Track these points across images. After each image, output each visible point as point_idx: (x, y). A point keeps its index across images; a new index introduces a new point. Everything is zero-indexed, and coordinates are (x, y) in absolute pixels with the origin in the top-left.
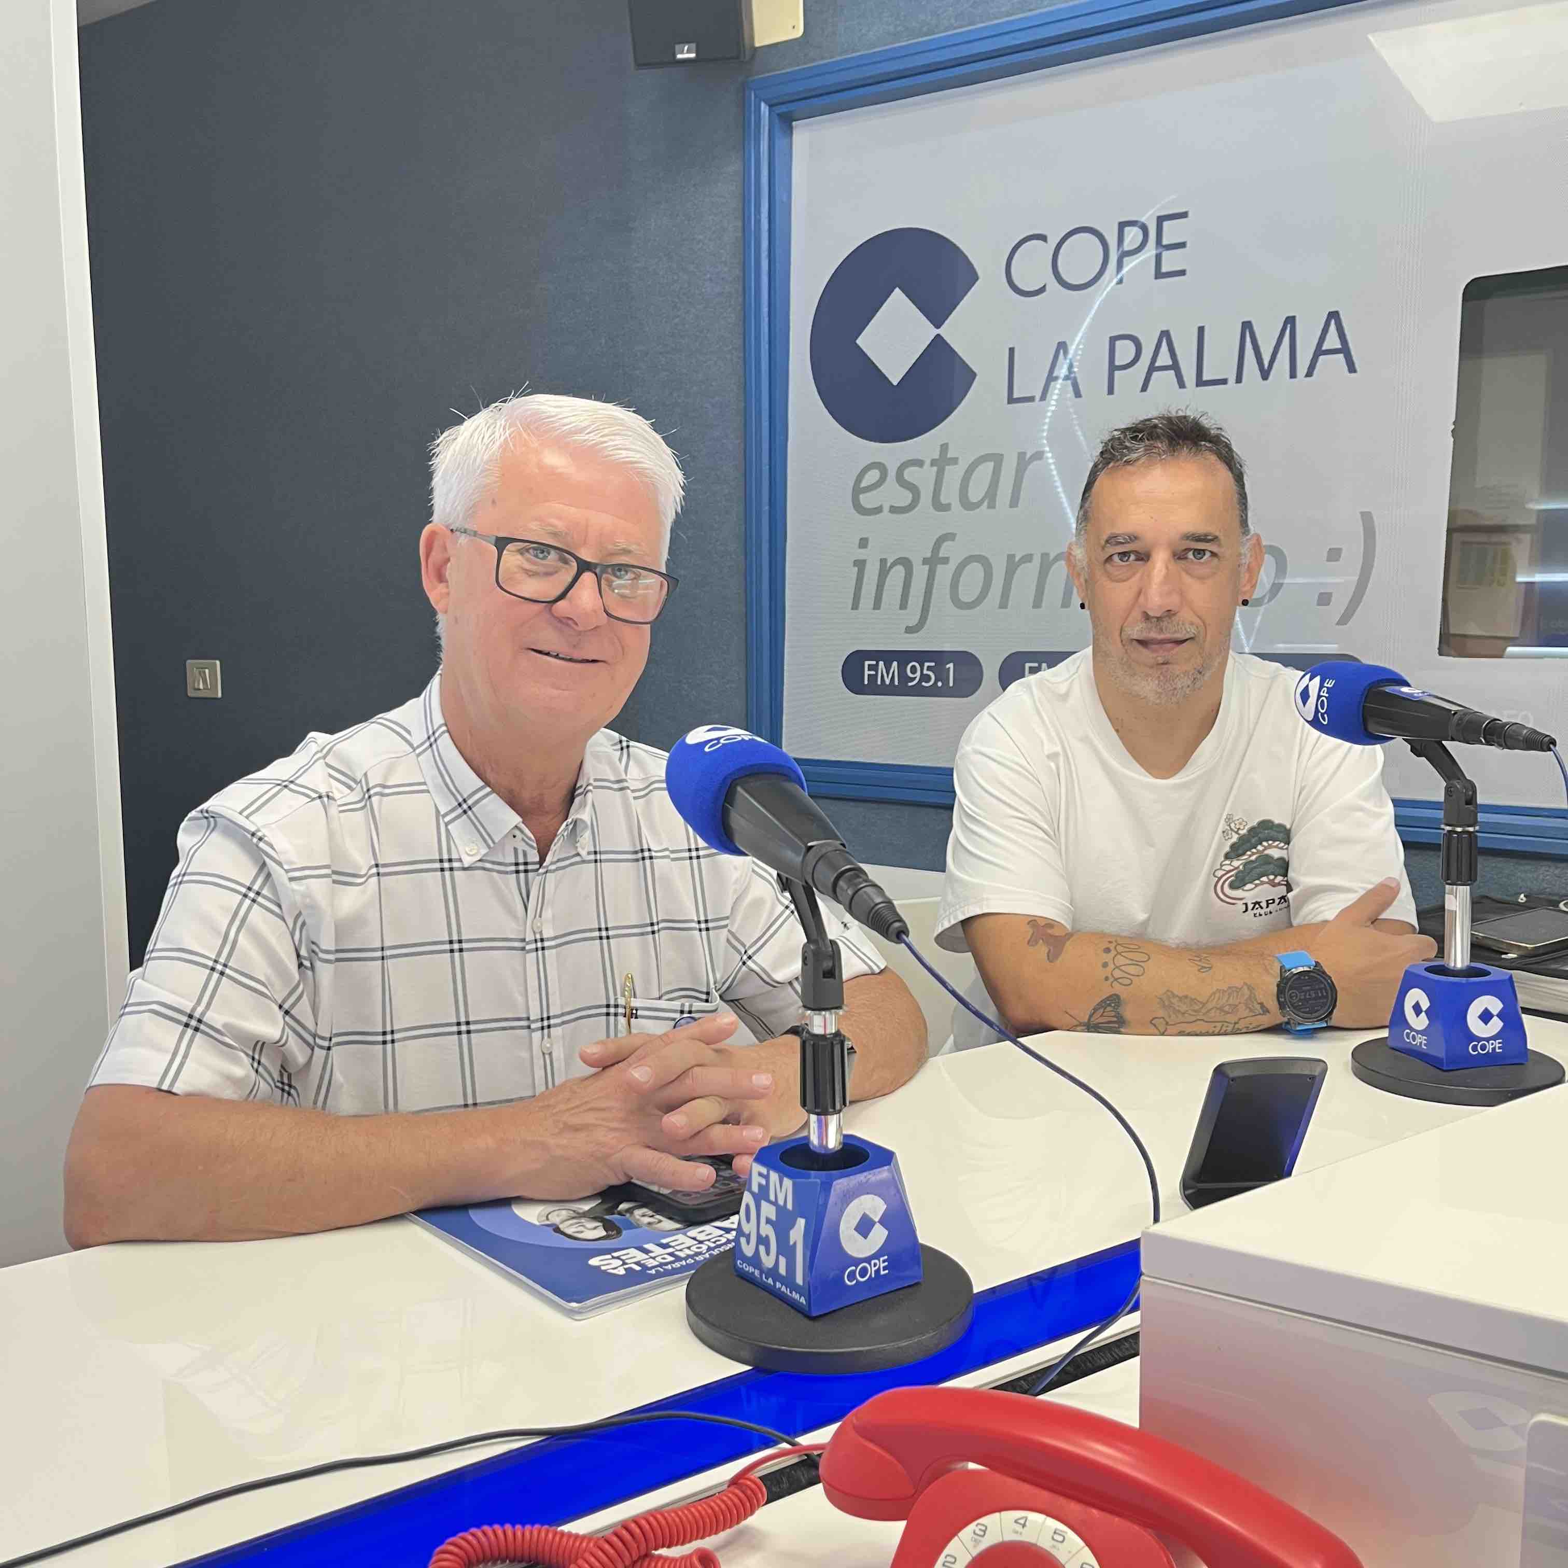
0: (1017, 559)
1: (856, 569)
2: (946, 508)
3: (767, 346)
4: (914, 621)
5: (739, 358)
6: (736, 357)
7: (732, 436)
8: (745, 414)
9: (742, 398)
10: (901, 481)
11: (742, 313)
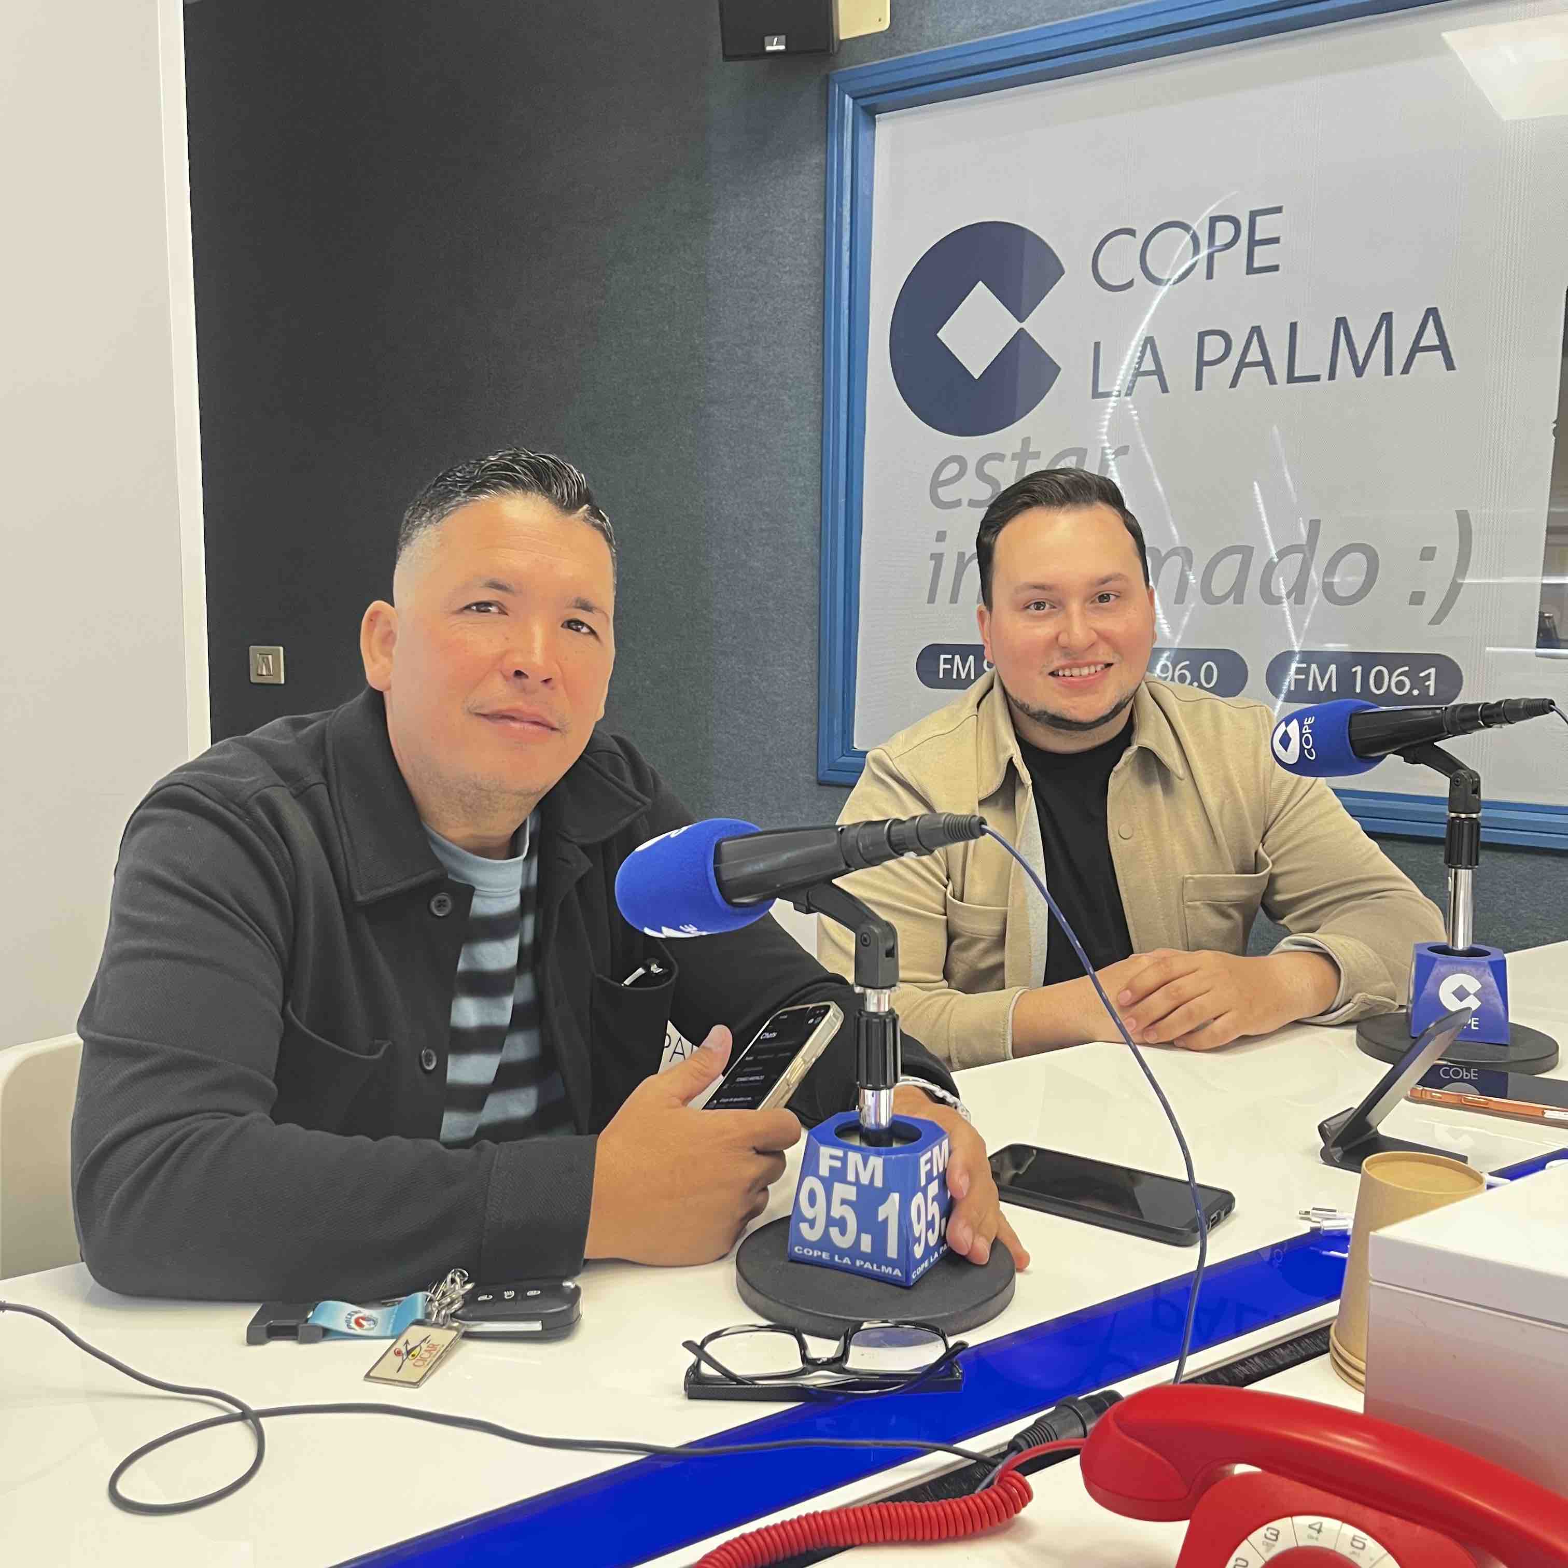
1: (933, 562)
3: (846, 341)
5: (817, 350)
6: (814, 348)
7: (808, 428)
8: (823, 406)
9: (820, 390)
10: (981, 475)
11: (821, 305)
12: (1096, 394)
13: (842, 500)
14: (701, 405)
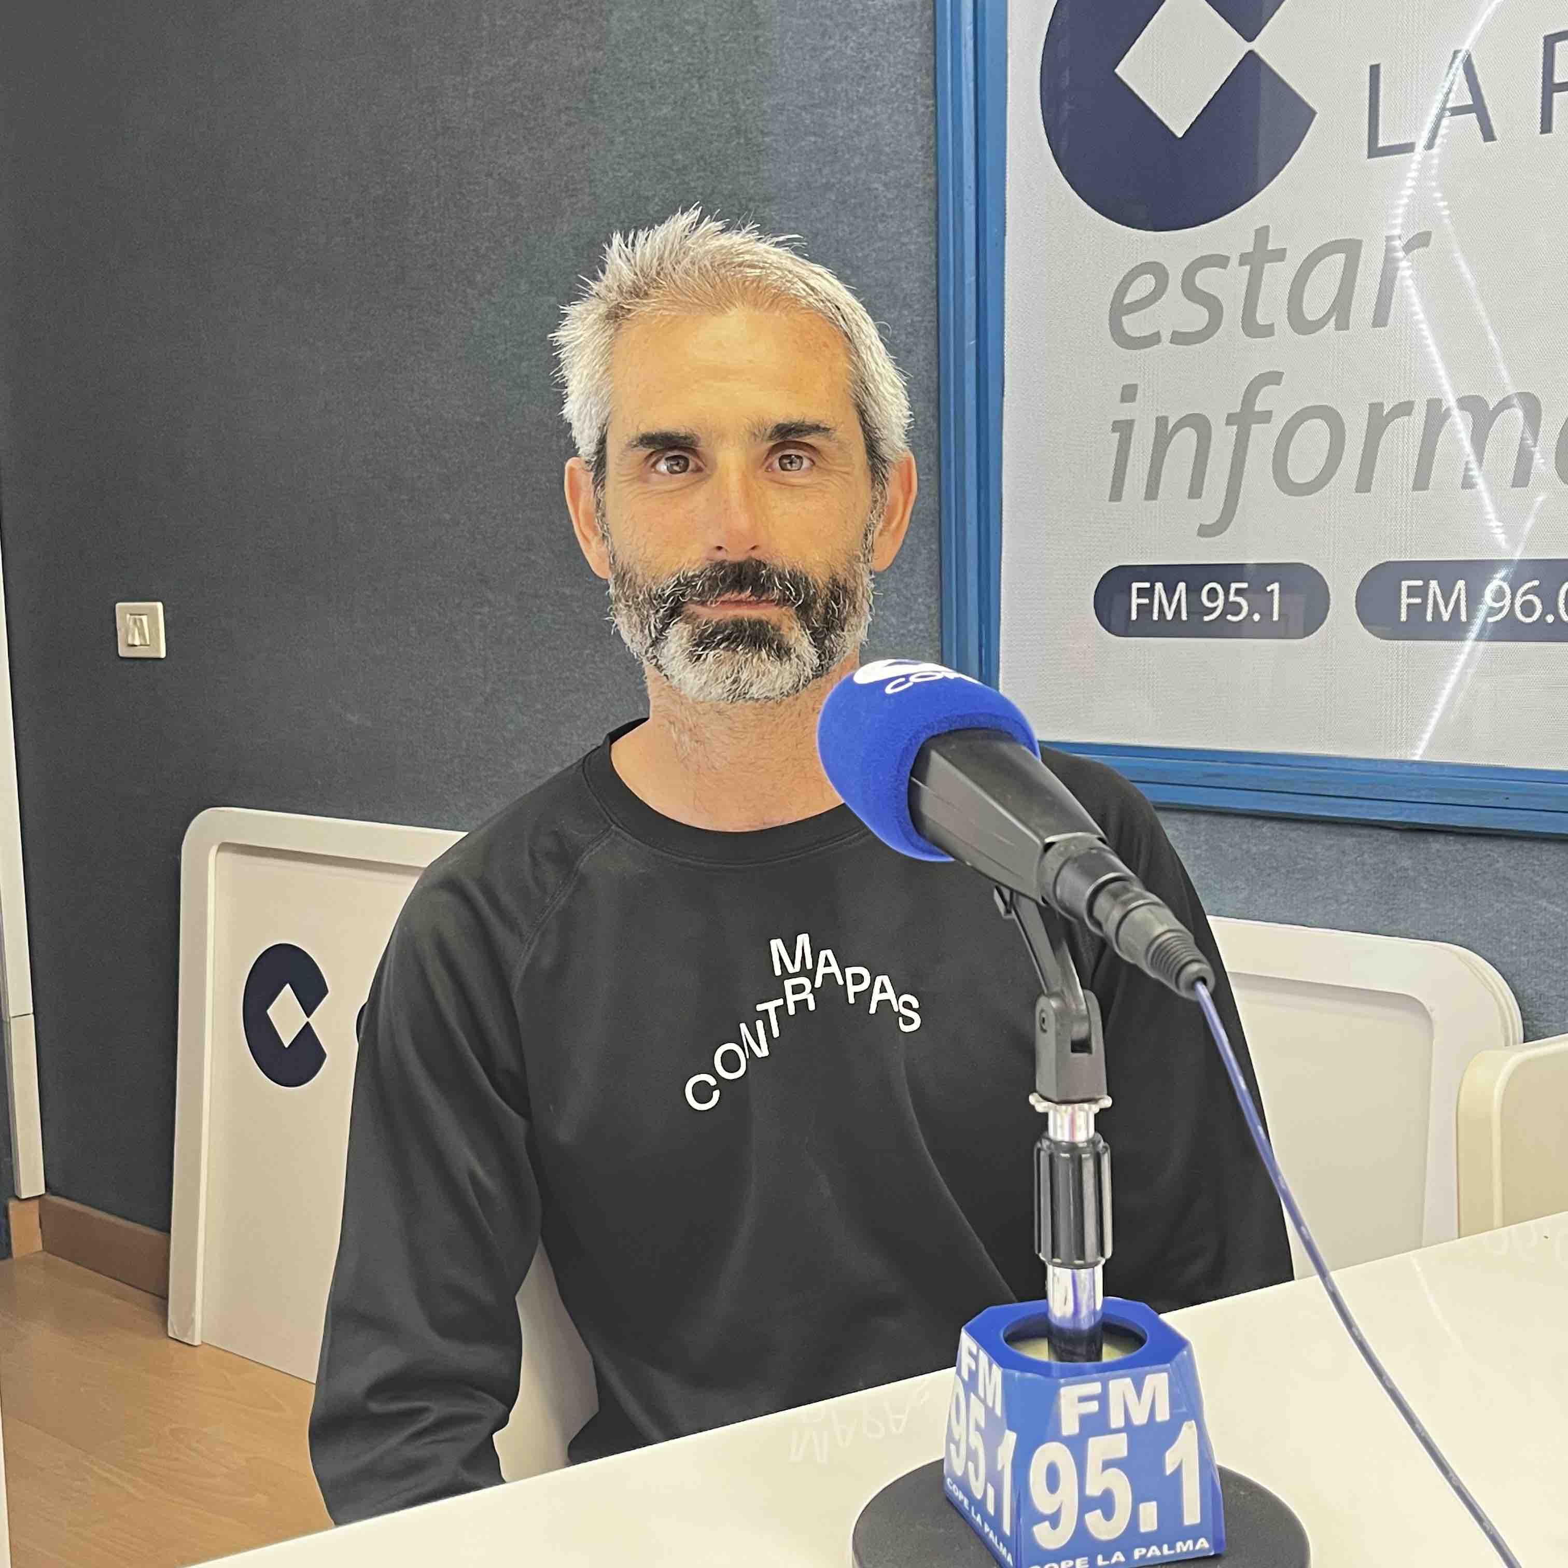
0: (1385, 413)
1: (1117, 435)
2: (1268, 331)
3: (971, 85)
4: (1212, 518)
5: (925, 107)
6: (923, 106)
7: (915, 231)
8: (936, 193)
9: (931, 170)
10: (1191, 291)
11: (931, 35)
12: (1374, 151)
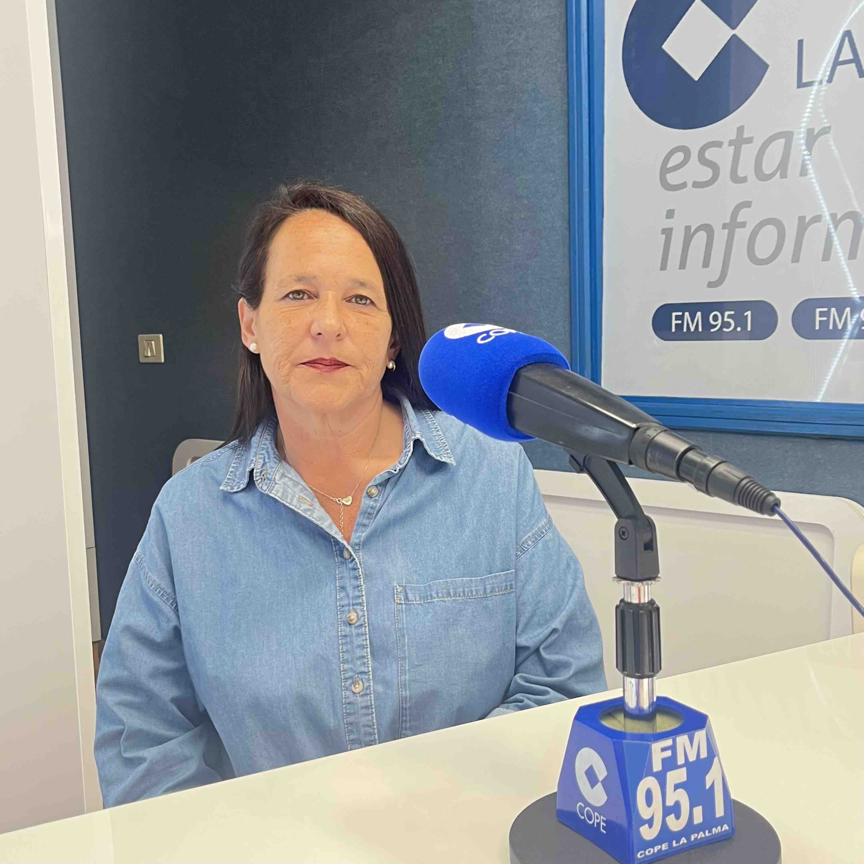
0: (807, 221)
1: (664, 236)
2: (744, 180)
3: (586, 56)
4: (715, 278)
5: (562, 68)
7: (557, 133)
9: (566, 100)
10: (703, 160)
11: (565, 31)
12: (801, 84)
13: (586, 190)
14: (470, 121)
